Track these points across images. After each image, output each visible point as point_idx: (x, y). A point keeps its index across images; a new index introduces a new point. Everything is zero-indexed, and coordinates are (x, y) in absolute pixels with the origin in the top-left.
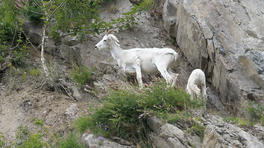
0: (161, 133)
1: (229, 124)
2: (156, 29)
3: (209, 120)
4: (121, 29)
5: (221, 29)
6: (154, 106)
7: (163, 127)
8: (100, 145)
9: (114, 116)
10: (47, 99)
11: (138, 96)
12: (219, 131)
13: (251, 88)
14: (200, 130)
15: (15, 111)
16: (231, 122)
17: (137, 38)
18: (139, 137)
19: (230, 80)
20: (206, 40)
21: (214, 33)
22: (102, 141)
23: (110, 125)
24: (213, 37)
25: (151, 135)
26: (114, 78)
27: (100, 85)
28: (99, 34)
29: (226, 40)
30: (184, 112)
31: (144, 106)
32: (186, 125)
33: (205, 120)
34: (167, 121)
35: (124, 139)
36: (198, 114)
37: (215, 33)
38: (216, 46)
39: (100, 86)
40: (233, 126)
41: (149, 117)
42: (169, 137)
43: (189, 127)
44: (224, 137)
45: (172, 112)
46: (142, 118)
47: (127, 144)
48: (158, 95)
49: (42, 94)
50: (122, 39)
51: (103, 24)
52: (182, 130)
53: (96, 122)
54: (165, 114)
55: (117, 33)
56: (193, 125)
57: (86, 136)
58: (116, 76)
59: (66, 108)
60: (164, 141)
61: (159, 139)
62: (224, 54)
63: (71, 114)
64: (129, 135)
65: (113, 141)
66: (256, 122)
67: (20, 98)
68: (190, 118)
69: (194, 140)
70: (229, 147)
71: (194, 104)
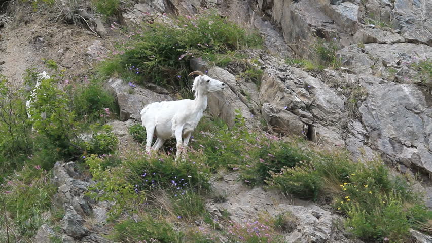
1: (294, 67)
3: (269, 62)
6: (199, 45)
7: (210, 71)
8: (131, 93)
9: (150, 58)
10: (64, 35)
11: (179, 32)
12: (281, 76)
13: (321, 22)
14: (257, 75)
15: (23, 49)
16: (295, 64)
18: (180, 84)
19: (295, 11)
22: (133, 88)
23: (143, 68)
26: (149, 8)
27: (130, 16)
30: (236, 52)
31: (187, 44)
32: (239, 68)
33: (262, 62)
34: (215, 63)
35: (161, 86)
36: (255, 55)
39: (130, 19)
40: (298, 70)
41: (193, 58)
43: (243, 71)
44: (286, 84)
45: (221, 51)
46: (183, 59)
47: (164, 92)
48: (203, 31)
49: (57, 28)
52: (234, 75)
53: (125, 64)
54: (213, 55)
56: (247, 69)
57: (113, 81)
58: (151, 6)
59: (87, 46)
63: (94, 53)
64: (167, 81)
65: (147, 88)
66: (326, 65)
67: (29, 32)
68: (244, 59)
69: (249, 88)
70: (293, 96)
71: (249, 42)
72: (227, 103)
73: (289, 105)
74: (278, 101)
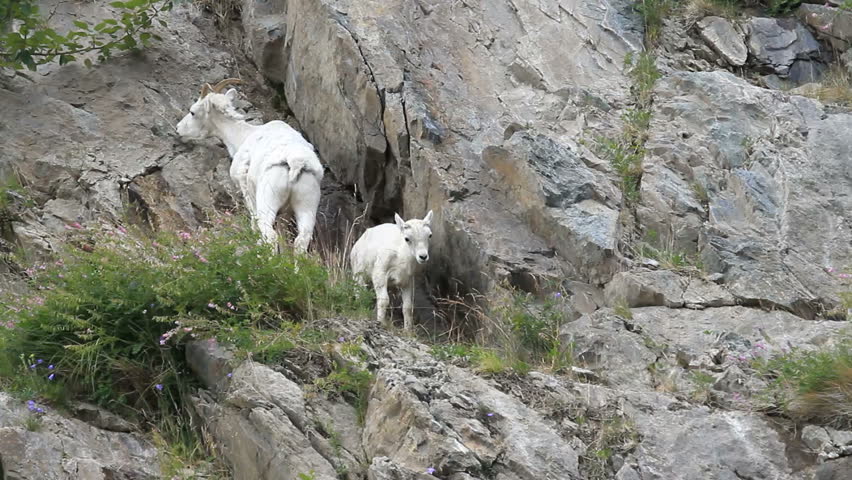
0: (231, 392)
1: (451, 366)
2: (218, 56)
3: (387, 351)
4: (107, 53)
5: (428, 59)
6: (211, 305)
7: (238, 374)
8: (33, 428)
9: (80, 336)
11: (158, 274)
12: (419, 389)
13: (523, 251)
14: (357, 384)
16: (455, 358)
17: (157, 84)
18: (159, 405)
19: (456, 223)
20: (381, 94)
21: (405, 70)
22: (38, 417)
23: (65, 365)
24: (403, 84)
25: (196, 399)
26: (81, 211)
27: (33, 232)
28: (35, 70)
29: (443, 96)
30: (306, 325)
31: (178, 304)
32: (311, 367)
33: (372, 352)
34: (250, 354)
35: (111, 411)
36: (352, 333)
37: (408, 72)
38: (411, 114)
39: (33, 238)
40: (461, 373)
41: (194, 339)
42: (255, 406)
43: (323, 375)
44: (432, 409)
45: (268, 324)
46: (170, 342)
47: (119, 426)
48: (223, 269)
50: (110, 85)
51: (48, 37)
52: (299, 384)
53: (19, 353)
54: (246, 332)
55: (94, 66)
56: (333, 368)
58: (87, 206)
60: (238, 418)
61: (224, 413)
62: (437, 141)
64: (127, 397)
65: (75, 416)
66: (535, 361)
68: (325, 344)
69: (337, 417)
70: (449, 440)
71: (340, 301)
72: (280, 456)
73: (438, 462)
74: (411, 450)
